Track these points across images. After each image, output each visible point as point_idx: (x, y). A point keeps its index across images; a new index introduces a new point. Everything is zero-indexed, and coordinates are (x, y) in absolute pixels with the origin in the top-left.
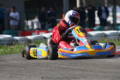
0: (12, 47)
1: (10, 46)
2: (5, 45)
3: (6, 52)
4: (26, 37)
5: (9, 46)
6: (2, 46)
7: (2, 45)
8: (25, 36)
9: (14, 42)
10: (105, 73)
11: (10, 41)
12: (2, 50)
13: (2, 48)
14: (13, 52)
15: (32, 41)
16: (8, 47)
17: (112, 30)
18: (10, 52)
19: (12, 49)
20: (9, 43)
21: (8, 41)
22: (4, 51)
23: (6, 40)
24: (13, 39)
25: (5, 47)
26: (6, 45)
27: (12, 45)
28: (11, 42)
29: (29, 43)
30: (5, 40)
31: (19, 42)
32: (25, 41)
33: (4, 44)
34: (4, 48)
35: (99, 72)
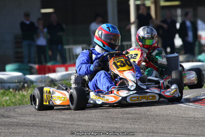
0: (24, 92)
1: (21, 92)
2: (11, 90)
3: (13, 101)
4: (47, 75)
5: (19, 91)
6: (7, 92)
7: (7, 90)
8: (45, 74)
9: (26, 85)
10: (188, 135)
11: (19, 82)
12: (7, 98)
13: (6, 94)
14: (26, 102)
15: (57, 83)
16: (17, 92)
17: (193, 61)
18: (20, 102)
19: (24, 96)
20: (17, 86)
21: (16, 83)
22: (10, 99)
23: (14, 81)
24: (25, 79)
25: (11, 92)
26: (13, 89)
27: (23, 90)
28: (22, 84)
29: (53, 86)
30: (11, 81)
31: (34, 84)
32: (45, 82)
33: (9, 88)
34: (10, 94)
35: (178, 134)
